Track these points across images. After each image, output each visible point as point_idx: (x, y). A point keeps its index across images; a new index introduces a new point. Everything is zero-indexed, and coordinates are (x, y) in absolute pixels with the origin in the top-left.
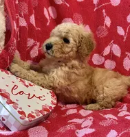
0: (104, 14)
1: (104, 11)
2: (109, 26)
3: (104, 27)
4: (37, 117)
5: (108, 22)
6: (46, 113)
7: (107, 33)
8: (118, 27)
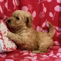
0: (43, 6)
1: (43, 4)
2: (45, 12)
3: (43, 13)
4: (9, 51)
5: (45, 10)
6: (12, 50)
7: (44, 15)
8: (50, 13)
